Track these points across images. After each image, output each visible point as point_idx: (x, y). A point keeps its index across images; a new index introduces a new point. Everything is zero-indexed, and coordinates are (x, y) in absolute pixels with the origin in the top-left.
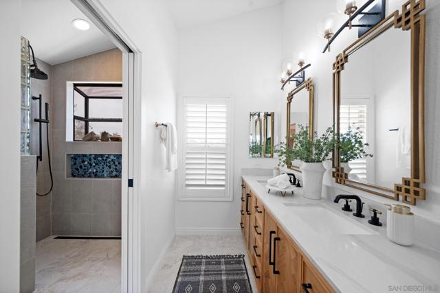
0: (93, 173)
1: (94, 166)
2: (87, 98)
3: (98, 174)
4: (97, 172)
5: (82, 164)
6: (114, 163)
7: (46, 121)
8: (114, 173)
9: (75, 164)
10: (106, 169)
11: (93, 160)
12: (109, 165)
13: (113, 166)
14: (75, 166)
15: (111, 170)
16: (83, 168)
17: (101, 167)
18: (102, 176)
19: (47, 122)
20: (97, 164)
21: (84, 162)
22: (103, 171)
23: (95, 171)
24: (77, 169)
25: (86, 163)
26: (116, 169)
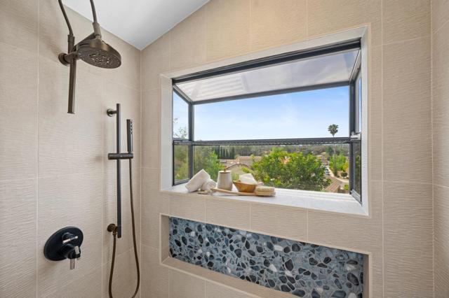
0: (206, 256)
1: (208, 244)
2: (191, 104)
3: (214, 261)
4: (211, 256)
5: (186, 235)
6: (248, 246)
7: (129, 156)
8: (248, 271)
9: (175, 232)
10: (230, 255)
11: (205, 231)
12: (235, 247)
13: (245, 253)
14: (175, 237)
15: (241, 260)
16: (189, 243)
17: (220, 249)
18: (223, 270)
19: (130, 158)
20: (211, 240)
21: (188, 230)
22: (224, 259)
23: (208, 254)
24: (179, 244)
25: (193, 234)
26: (252, 262)
